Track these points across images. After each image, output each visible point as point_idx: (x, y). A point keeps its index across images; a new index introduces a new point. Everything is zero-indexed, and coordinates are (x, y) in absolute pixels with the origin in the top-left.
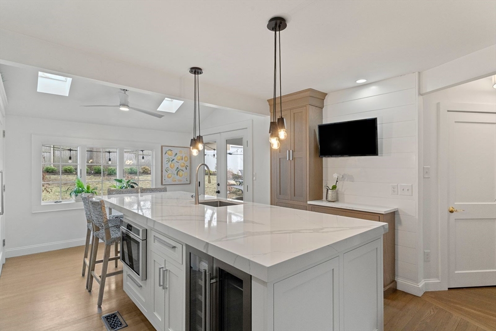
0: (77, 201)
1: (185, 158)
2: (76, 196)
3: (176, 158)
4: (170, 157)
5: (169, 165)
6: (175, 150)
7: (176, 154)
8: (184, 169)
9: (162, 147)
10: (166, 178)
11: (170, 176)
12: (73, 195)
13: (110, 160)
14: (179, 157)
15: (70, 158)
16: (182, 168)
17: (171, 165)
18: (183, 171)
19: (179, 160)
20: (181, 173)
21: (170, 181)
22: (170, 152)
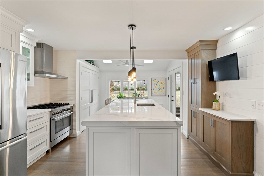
1: (163, 83)
3: (158, 83)
4: (155, 83)
5: (155, 87)
6: (158, 80)
7: (158, 81)
8: (162, 88)
9: (151, 78)
10: (153, 93)
11: (155, 92)
14: (160, 83)
16: (161, 88)
17: (156, 87)
18: (162, 89)
19: (160, 84)
20: (161, 90)
21: (155, 94)
22: (155, 81)
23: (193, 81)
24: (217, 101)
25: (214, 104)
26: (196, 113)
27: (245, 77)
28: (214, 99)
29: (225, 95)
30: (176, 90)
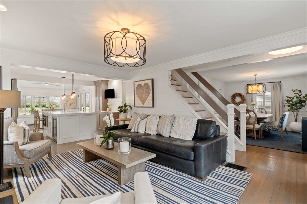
0: (31, 114)
1: (74, 99)
2: (31, 112)
4: (67, 99)
7: (70, 98)
10: (66, 106)
12: (30, 112)
13: (44, 100)
15: (29, 100)
18: (73, 104)
19: (71, 100)
22: (67, 97)
23: (98, 98)
24: (108, 107)
25: (107, 108)
26: (99, 114)
27: (117, 98)
28: (107, 106)
29: (111, 104)
30: (86, 106)
